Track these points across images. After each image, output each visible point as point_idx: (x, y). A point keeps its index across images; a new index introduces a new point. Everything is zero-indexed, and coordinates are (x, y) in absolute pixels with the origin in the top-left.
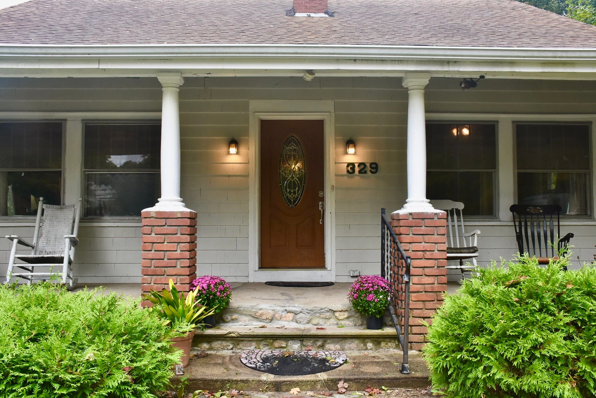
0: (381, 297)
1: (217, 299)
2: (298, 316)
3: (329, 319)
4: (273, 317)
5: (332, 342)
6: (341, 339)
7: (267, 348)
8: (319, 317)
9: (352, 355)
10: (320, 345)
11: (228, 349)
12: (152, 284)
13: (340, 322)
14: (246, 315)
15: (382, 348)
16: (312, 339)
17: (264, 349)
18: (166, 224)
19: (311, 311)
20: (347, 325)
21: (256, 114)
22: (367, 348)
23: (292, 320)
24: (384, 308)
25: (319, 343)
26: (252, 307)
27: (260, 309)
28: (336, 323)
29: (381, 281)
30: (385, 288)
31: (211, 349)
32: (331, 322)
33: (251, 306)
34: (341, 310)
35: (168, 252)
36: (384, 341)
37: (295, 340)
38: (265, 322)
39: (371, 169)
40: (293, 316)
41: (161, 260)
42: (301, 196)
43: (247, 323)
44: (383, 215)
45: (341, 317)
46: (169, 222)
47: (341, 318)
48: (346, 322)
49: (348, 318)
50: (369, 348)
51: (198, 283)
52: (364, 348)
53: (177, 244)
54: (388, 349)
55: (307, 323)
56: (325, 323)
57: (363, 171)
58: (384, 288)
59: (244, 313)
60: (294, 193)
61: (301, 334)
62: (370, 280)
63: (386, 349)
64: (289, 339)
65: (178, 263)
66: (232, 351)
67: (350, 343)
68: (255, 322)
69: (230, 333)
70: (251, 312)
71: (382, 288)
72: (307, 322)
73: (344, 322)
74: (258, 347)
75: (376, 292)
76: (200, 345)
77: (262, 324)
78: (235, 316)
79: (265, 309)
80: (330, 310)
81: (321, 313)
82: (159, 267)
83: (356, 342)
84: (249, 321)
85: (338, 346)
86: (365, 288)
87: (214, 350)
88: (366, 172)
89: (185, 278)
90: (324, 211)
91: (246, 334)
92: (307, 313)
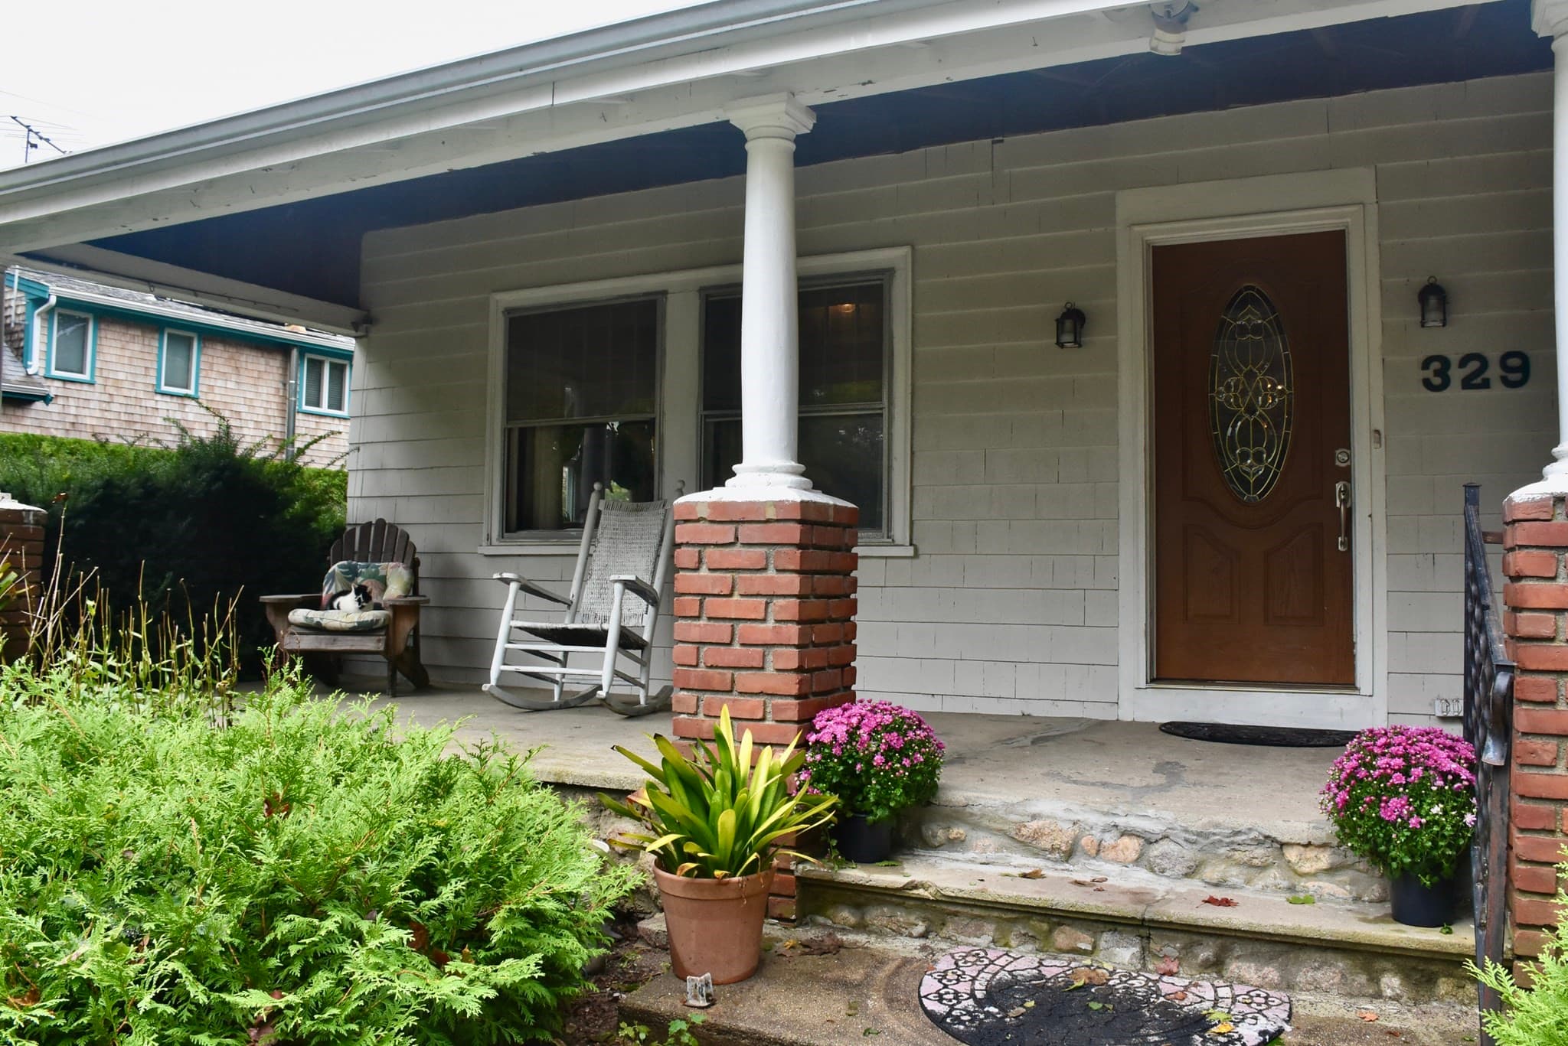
0: (1437, 809)
1: (876, 775)
2: (1155, 851)
3: (1263, 867)
4: (1073, 845)
5: (1252, 954)
6: (1284, 948)
7: (1030, 947)
8: (1229, 857)
9: (1314, 1013)
10: (1207, 959)
11: (910, 936)
12: (701, 717)
13: (1302, 883)
14: (989, 830)
15: (1440, 999)
16: (1180, 935)
17: (1021, 948)
18: (737, 538)
19: (1199, 834)
20: (1327, 897)
21: (1137, 229)
22: (1381, 991)
23: (1137, 862)
24: (1449, 852)
25: (1205, 953)
26: (1010, 807)
27: (1034, 817)
28: (1285, 884)
29: (1442, 749)
30: (1457, 777)
31: (861, 927)
32: (1270, 881)
33: (1005, 804)
34: (1305, 842)
35: (741, 625)
36: (1450, 975)
37: (1121, 933)
38: (1049, 859)
39: (1504, 374)
40: (1137, 848)
41: (722, 648)
43: (991, 855)
44: (1472, 509)
45: (1308, 865)
46: (747, 533)
47: (1307, 868)
48: (1321, 884)
49: (1332, 870)
50: (1389, 992)
51: (828, 720)
52: (1371, 991)
53: (764, 600)
54: (1465, 1005)
55: (1186, 875)
56: (1248, 882)
57: (1478, 381)
58: (1450, 777)
59: (985, 823)
60: (1258, 458)
61: (1139, 916)
62: (1399, 744)
63: (1458, 1007)
64: (1101, 926)
65: (770, 658)
66: (922, 942)
67: (1316, 964)
68: (1018, 856)
69: (916, 887)
70: (1006, 821)
71: (1444, 775)
72: (1185, 870)
73: (1316, 884)
74: (1003, 942)
75: (1419, 794)
76: (830, 912)
77: (1032, 863)
78: (957, 831)
79: (1048, 817)
80: (1267, 837)
81: (1237, 847)
82: (717, 667)
83: (1340, 964)
84: (997, 850)
85: (1272, 973)
86: (1377, 773)
87: (870, 933)
88: (1486, 384)
89: (787, 704)
90: (1350, 512)
91: (960, 895)
92: (1186, 840)
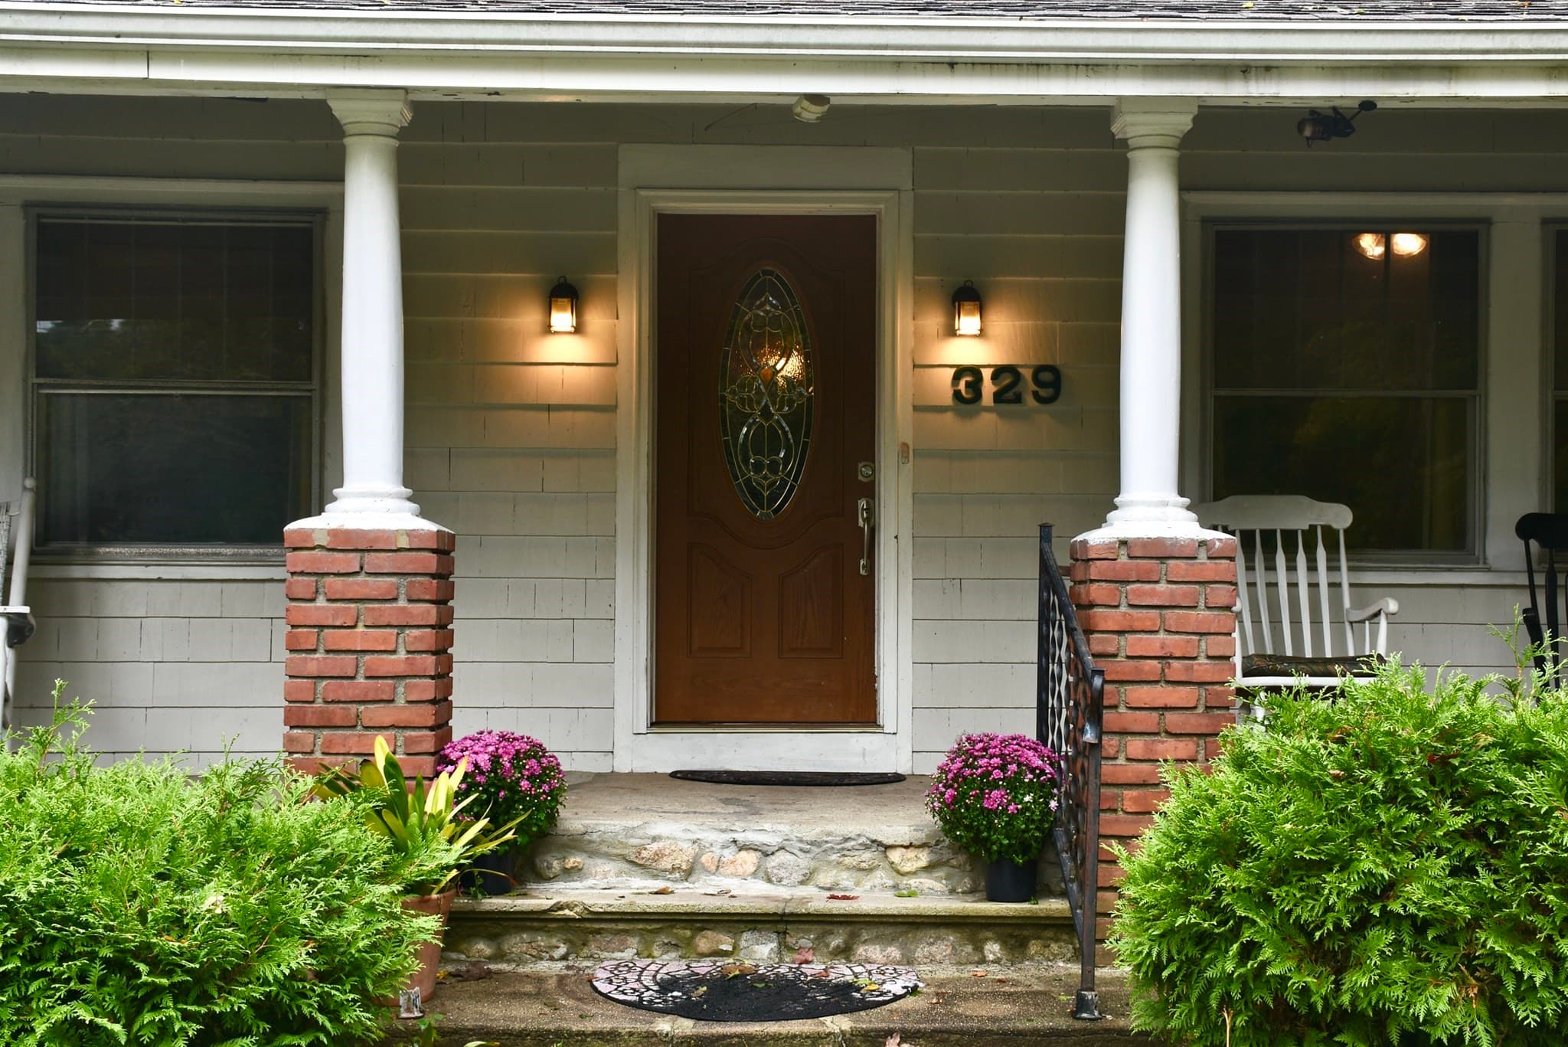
0: (1027, 798)
1: (522, 801)
2: (772, 862)
3: (870, 870)
4: (693, 863)
5: (877, 937)
6: (904, 928)
7: (673, 955)
8: (839, 863)
9: (936, 977)
10: (838, 947)
11: (552, 959)
12: (318, 755)
13: (905, 881)
14: (608, 856)
15: (1031, 959)
16: (814, 927)
17: (665, 957)
18: (362, 568)
19: (812, 843)
20: (927, 891)
21: (643, 193)
22: (985, 957)
23: (754, 874)
24: (1037, 834)
25: (836, 941)
26: (630, 832)
27: (654, 839)
28: (890, 883)
29: (1029, 750)
30: (1043, 772)
31: (499, 956)
32: (877, 881)
33: (626, 829)
34: (907, 843)
35: (368, 657)
36: (1038, 938)
37: (759, 931)
38: (668, 879)
39: (1036, 388)
40: (755, 861)
41: (345, 682)
42: (795, 480)
43: (612, 880)
44: (1045, 545)
45: (909, 864)
46: (373, 561)
47: (908, 867)
48: (922, 880)
49: (929, 868)
50: (991, 957)
51: (462, 751)
52: (976, 959)
53: (395, 631)
54: (1050, 961)
55: (802, 883)
56: (857, 884)
57: (1010, 395)
58: (1038, 771)
59: (604, 849)
60: (773, 467)
61: (780, 911)
62: (996, 747)
63: (1045, 963)
64: (742, 926)
65: (401, 690)
66: (565, 963)
67: (932, 940)
68: (638, 879)
69: (561, 908)
70: (626, 846)
71: (1032, 770)
72: (801, 878)
73: (917, 880)
74: (646, 953)
75: (1014, 785)
76: (464, 946)
77: (660, 884)
78: (572, 861)
79: (668, 838)
80: (873, 841)
81: (847, 853)
82: (339, 702)
83: (951, 938)
84: (619, 874)
85: (894, 952)
86: (979, 771)
87: (509, 962)
88: (1018, 399)
89: (422, 737)
90: (873, 531)
91: (609, 909)
92: (801, 850)
